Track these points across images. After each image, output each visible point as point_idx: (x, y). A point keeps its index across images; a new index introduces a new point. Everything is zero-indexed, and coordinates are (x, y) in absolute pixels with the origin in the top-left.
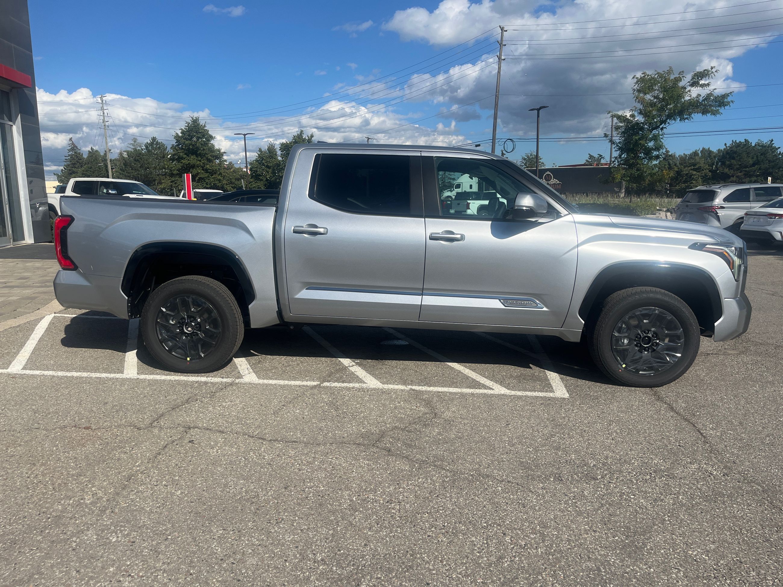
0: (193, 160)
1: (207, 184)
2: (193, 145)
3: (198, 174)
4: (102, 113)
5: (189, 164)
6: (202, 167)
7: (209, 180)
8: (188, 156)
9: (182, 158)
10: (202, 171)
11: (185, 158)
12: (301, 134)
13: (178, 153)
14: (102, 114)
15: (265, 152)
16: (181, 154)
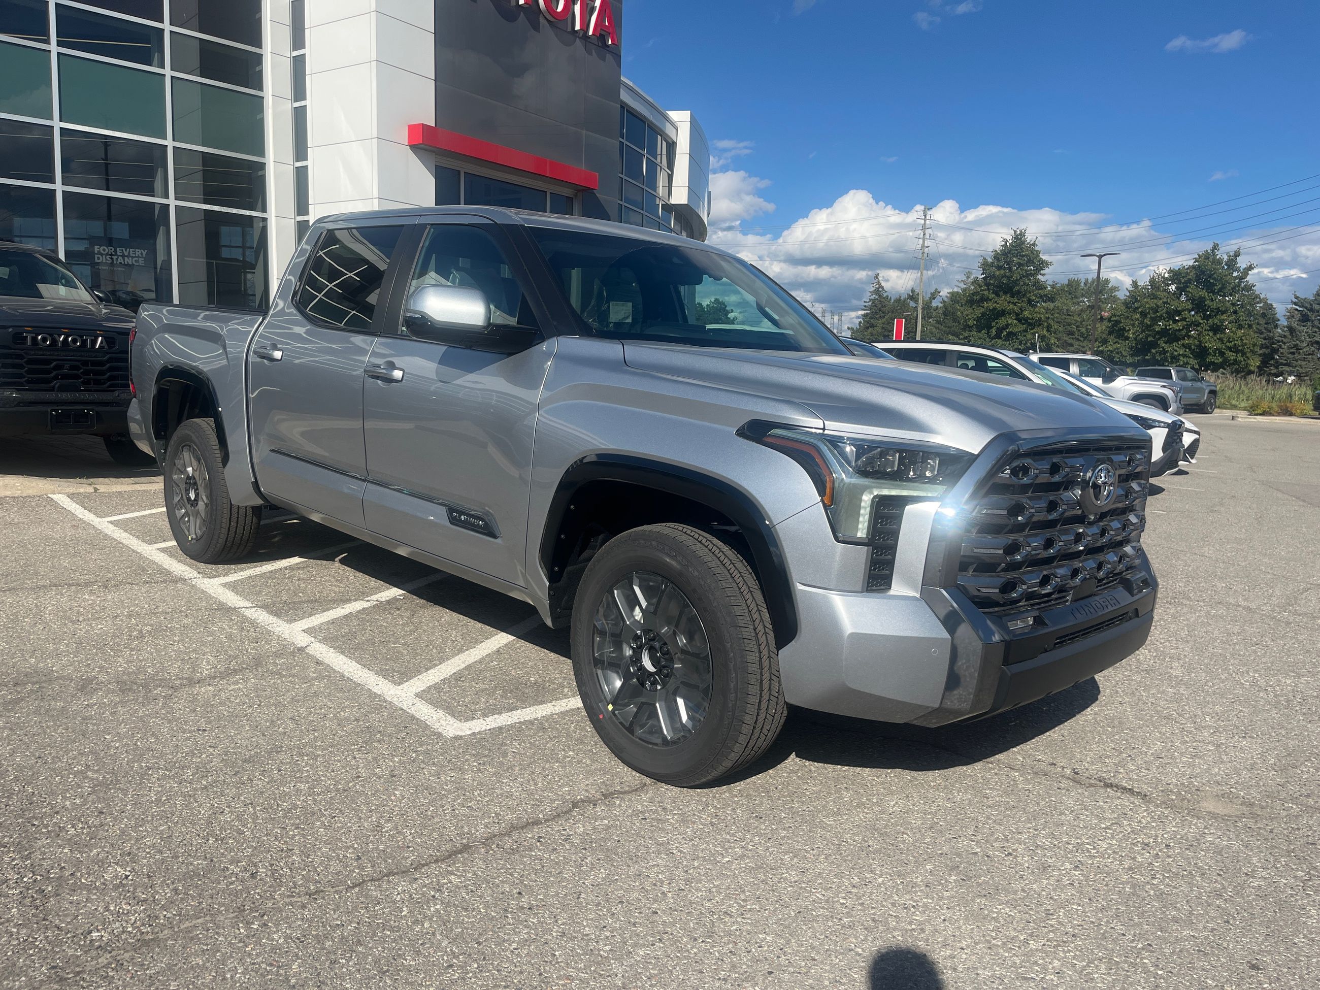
0: (1003, 302)
1: (1020, 344)
2: (1008, 278)
3: (1007, 326)
4: (922, 234)
5: (995, 309)
6: (1017, 315)
7: (1025, 336)
8: (998, 295)
9: (988, 300)
10: (1015, 321)
11: (991, 300)
12: (1213, 251)
13: (981, 290)
14: (921, 236)
15: (1144, 288)
16: (986, 293)
